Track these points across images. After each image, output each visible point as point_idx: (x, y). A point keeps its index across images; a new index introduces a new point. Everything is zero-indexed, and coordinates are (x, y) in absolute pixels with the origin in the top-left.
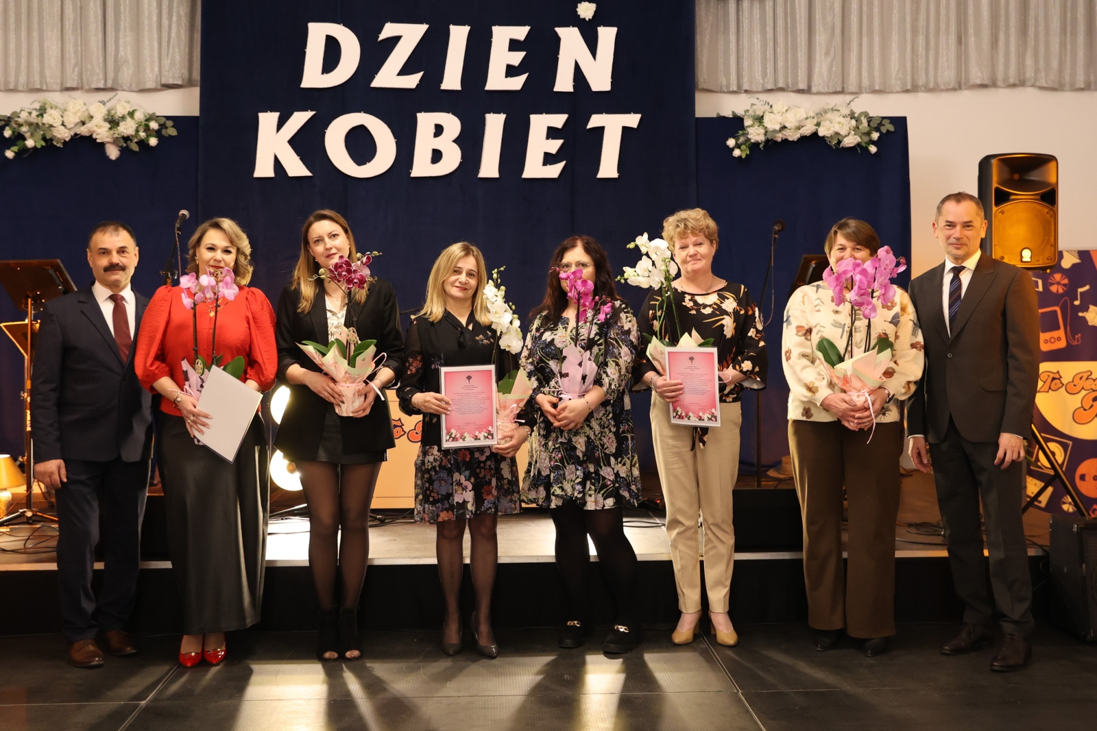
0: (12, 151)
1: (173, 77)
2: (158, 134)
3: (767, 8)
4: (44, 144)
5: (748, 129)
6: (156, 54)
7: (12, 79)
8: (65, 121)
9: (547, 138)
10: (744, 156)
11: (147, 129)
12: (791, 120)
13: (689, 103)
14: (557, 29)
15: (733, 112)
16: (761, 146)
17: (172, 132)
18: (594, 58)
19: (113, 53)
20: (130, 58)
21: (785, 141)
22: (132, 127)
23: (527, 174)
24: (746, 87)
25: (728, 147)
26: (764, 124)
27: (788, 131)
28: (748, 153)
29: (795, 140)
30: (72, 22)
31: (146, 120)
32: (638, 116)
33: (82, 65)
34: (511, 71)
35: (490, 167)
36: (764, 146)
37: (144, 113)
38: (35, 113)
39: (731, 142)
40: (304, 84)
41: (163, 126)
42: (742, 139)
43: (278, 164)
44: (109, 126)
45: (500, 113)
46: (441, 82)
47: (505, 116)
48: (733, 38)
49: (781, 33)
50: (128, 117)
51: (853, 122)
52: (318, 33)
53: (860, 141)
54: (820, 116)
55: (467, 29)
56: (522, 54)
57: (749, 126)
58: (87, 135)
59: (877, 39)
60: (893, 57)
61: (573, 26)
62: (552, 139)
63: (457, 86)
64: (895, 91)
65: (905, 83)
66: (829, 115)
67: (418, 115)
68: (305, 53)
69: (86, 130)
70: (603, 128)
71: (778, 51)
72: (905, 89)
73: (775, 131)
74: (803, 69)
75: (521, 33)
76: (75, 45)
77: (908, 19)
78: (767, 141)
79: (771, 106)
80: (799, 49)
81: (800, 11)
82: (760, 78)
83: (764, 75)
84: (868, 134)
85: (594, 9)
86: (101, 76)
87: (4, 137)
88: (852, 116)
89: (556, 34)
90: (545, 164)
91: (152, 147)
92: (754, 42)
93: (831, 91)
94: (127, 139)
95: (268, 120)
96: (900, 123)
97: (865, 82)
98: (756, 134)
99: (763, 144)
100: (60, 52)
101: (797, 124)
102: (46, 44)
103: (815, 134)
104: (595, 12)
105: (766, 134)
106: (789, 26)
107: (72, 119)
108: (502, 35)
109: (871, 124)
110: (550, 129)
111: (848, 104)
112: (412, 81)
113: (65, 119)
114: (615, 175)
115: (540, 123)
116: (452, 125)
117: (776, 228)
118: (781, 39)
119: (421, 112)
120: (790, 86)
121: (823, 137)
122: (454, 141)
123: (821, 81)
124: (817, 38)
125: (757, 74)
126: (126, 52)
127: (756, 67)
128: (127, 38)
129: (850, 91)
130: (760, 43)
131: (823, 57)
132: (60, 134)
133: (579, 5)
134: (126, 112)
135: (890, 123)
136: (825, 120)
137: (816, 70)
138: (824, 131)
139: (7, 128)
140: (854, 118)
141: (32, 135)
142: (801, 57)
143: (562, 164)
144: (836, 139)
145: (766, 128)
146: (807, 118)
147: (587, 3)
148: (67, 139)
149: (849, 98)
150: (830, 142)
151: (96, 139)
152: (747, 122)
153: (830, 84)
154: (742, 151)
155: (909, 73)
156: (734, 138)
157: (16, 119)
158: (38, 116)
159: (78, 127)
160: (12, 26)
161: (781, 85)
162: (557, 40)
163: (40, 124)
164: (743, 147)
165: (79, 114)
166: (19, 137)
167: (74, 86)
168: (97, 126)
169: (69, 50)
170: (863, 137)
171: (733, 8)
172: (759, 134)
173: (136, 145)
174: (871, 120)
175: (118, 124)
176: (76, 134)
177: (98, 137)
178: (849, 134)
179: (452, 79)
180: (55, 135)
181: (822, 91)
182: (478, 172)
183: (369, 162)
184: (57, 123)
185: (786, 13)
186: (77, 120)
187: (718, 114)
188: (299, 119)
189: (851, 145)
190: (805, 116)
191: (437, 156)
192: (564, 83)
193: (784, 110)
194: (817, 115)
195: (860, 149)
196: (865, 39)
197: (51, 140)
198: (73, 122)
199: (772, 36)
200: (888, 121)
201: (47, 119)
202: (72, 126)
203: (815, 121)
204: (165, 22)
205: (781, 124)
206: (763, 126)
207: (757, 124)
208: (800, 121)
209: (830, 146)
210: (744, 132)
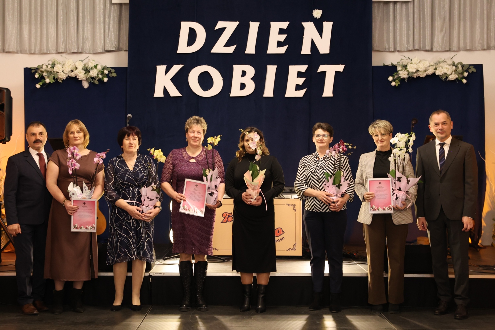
0: (39, 85)
1: (111, 47)
2: (107, 76)
3: (410, 8)
4: (54, 81)
5: (399, 72)
6: (102, 36)
7: (33, 48)
8: (64, 70)
9: (298, 77)
10: (397, 85)
11: (102, 73)
12: (421, 67)
13: (369, 58)
14: (303, 23)
15: (391, 63)
16: (406, 80)
17: (114, 75)
18: (321, 37)
19: (82, 35)
20: (89, 36)
21: (418, 78)
22: (96, 73)
23: (287, 95)
24: (398, 49)
25: (389, 81)
26: (408, 69)
27: (420, 72)
28: (399, 83)
29: (424, 77)
30: (62, 20)
31: (102, 69)
32: (343, 66)
33: (66, 41)
34: (280, 44)
35: (269, 92)
36: (407, 81)
37: (101, 66)
38: (50, 66)
39: (390, 78)
40: (179, 51)
41: (110, 72)
42: (396, 77)
43: (165, 91)
44: (85, 72)
45: (274, 65)
46: (245, 50)
47: (276, 66)
48: (391, 24)
49: (417, 21)
50: (94, 68)
51: (454, 68)
52: (185, 26)
53: (458, 77)
54: (436, 64)
55: (258, 24)
56: (286, 36)
57: (400, 70)
58: (74, 76)
59: (468, 23)
60: (477, 32)
61: (311, 22)
62: (300, 77)
63: (253, 52)
64: (478, 50)
65: (483, 46)
66: (441, 64)
67: (234, 66)
68: (179, 36)
69: (74, 74)
70: (325, 72)
71: (415, 30)
72: (483, 49)
73: (413, 73)
74: (429, 39)
75: (284, 25)
76: (63, 32)
77: (485, 12)
78: (409, 78)
79: (411, 60)
80: (426, 29)
81: (427, 10)
82: (406, 44)
83: (408, 42)
84: (462, 73)
85: (321, 13)
86: (76, 46)
87: (35, 78)
88: (454, 64)
89: (302, 25)
90: (296, 90)
91: (105, 82)
92: (403, 25)
93: (443, 50)
94: (93, 78)
95: (161, 69)
96: (479, 68)
97: (462, 45)
98: (403, 74)
99: (407, 79)
100: (55, 34)
101: (425, 69)
102: (49, 30)
103: (434, 74)
104: (322, 14)
105: (408, 74)
106: (421, 17)
107: (67, 69)
108: (275, 26)
109: (464, 68)
110: (299, 72)
111: (452, 58)
112: (231, 50)
113: (64, 69)
114: (331, 95)
115: (294, 70)
116: (251, 71)
117: (413, 122)
118: (417, 24)
119: (235, 65)
120: (422, 48)
121: (438, 76)
122: (251, 79)
123: (438, 45)
124: (436, 23)
125: (404, 42)
126: (88, 34)
127: (404, 39)
128: (88, 28)
129: (454, 50)
130: (406, 26)
131: (439, 33)
132: (62, 76)
133: (314, 11)
134: (93, 66)
135: (474, 68)
136: (439, 67)
137: (436, 39)
138: (439, 72)
139: (37, 73)
140: (455, 65)
141: (48, 77)
142: (428, 33)
143: (305, 90)
144: (445, 76)
145: (409, 71)
146: (430, 66)
147: (318, 10)
148: (64, 79)
149: (452, 54)
150: (442, 78)
151: (78, 78)
152: (399, 68)
153: (443, 47)
154: (396, 83)
155: (485, 40)
156: (392, 76)
157: (41, 69)
158: (51, 67)
159: (69, 73)
160: (33, 22)
161: (417, 47)
162: (303, 28)
163: (52, 71)
164: (397, 81)
165: (71, 67)
166: (42, 78)
167: (63, 51)
168: (79, 72)
169: (61, 34)
170: (459, 75)
171: (392, 8)
172: (405, 74)
173: (97, 81)
174: (464, 66)
175: (89, 72)
176: (69, 76)
177: (79, 77)
178: (452, 74)
179: (251, 49)
180: (59, 76)
181: (439, 50)
182: (263, 94)
183: (210, 89)
184: (60, 71)
185: (419, 10)
186: (70, 70)
187: (384, 64)
188: (176, 68)
189: (453, 79)
190: (428, 65)
191: (243, 86)
192: (306, 50)
193: (418, 62)
194: (435, 64)
195: (457, 82)
196: (462, 23)
197: (57, 79)
198: (67, 71)
199: (412, 22)
200: (473, 67)
201: (56, 69)
202: (67, 72)
203: (434, 67)
204: (107, 20)
205: (416, 69)
206: (407, 70)
207: (404, 69)
208: (426, 67)
209: (442, 80)
210: (397, 73)
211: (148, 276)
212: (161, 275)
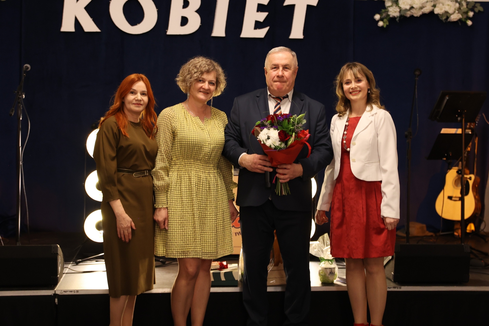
9: (258, 11)
10: (385, 26)
12: (417, 3)
16: (397, 20)
21: (412, 17)
23: (244, 35)
25: (375, 20)
27: (414, 10)
28: (388, 24)
29: (418, 16)
35: (219, 29)
36: (399, 20)
39: (377, 17)
42: (384, 15)
43: (77, 23)
51: (457, 5)
53: (461, 17)
57: (389, 7)
62: (261, 12)
70: (294, 5)
73: (406, 10)
78: (401, 16)
84: (466, 13)
90: (255, 28)
96: (487, 6)
98: (393, 12)
99: (399, 18)
101: (421, 6)
103: (432, 12)
105: (400, 12)
109: (469, 6)
110: (259, 5)
114: (301, 37)
117: (417, 73)
121: (437, 15)
122: (197, 11)
135: (480, 6)
136: (440, 3)
138: (438, 10)
140: (458, 2)
143: (267, 29)
144: (446, 16)
145: (401, 7)
146: (427, 2)
150: (441, 17)
152: (388, 4)
154: (384, 22)
156: (379, 14)
164: (385, 20)
170: (463, 15)
172: (396, 12)
174: (468, 4)
178: (454, 12)
182: (211, 33)
183: (139, 24)
189: (455, 20)
190: (426, 0)
191: (184, 21)
195: (461, 23)
200: (479, 4)
203: (432, 4)
205: (410, 5)
206: (399, 6)
207: (395, 5)
208: (423, 3)
209: (441, 21)
210: (386, 10)
211: (53, 295)
212: (73, 293)
